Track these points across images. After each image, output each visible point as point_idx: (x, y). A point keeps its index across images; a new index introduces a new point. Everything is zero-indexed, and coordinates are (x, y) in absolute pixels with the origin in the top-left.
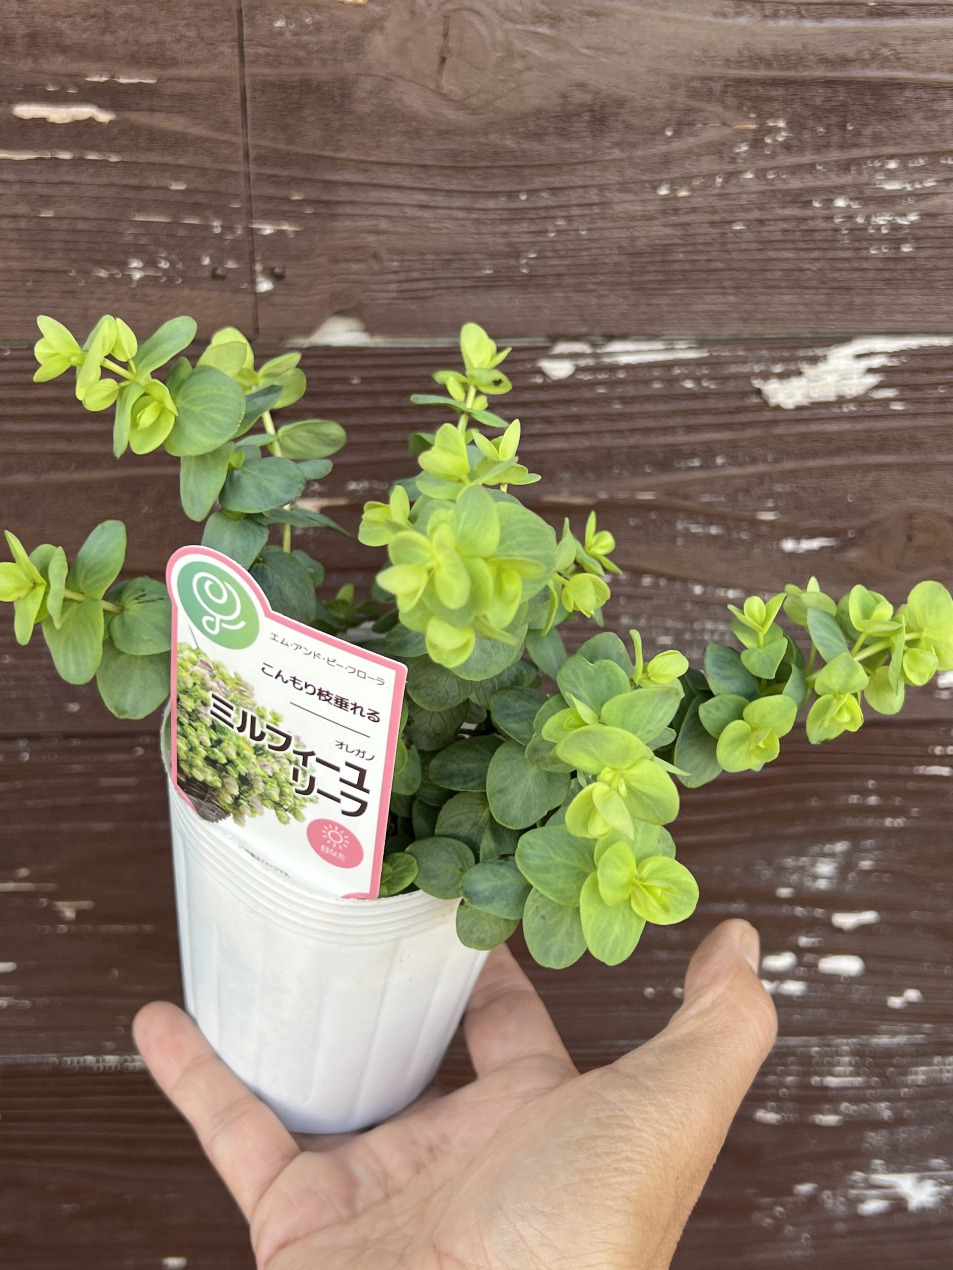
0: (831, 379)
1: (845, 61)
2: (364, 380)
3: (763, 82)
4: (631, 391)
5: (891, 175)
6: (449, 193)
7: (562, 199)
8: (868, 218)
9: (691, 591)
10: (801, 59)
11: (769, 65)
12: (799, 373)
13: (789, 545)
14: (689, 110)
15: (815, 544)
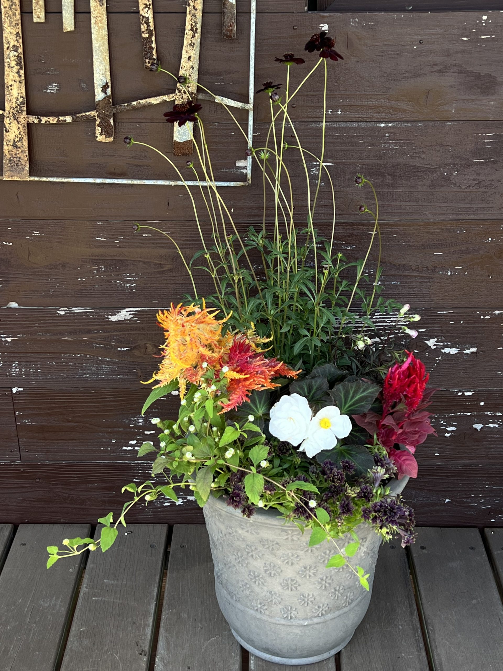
0: (122, 316)
1: (114, 256)
2: (19, 315)
3: (97, 260)
4: (78, 317)
5: (128, 277)
6: (34, 279)
7: (58, 280)
8: (125, 285)
9: (98, 359)
10: (105, 256)
11: (98, 257)
12: (116, 315)
13: (119, 349)
14: (82, 265)
15: (125, 349)
